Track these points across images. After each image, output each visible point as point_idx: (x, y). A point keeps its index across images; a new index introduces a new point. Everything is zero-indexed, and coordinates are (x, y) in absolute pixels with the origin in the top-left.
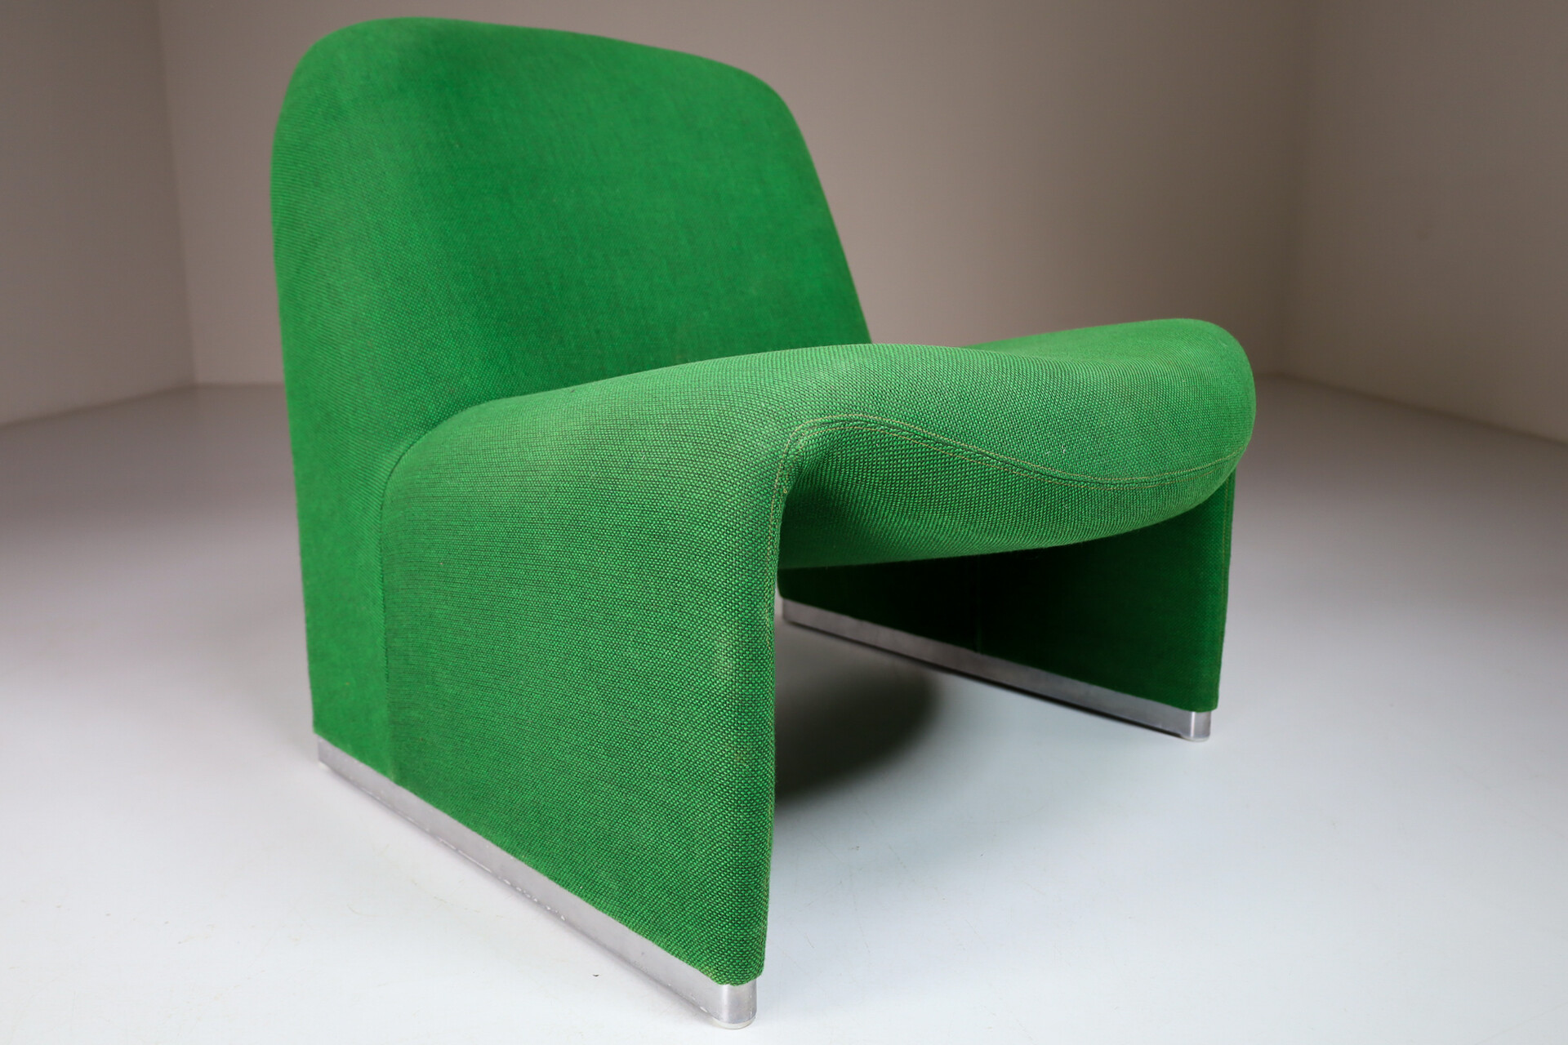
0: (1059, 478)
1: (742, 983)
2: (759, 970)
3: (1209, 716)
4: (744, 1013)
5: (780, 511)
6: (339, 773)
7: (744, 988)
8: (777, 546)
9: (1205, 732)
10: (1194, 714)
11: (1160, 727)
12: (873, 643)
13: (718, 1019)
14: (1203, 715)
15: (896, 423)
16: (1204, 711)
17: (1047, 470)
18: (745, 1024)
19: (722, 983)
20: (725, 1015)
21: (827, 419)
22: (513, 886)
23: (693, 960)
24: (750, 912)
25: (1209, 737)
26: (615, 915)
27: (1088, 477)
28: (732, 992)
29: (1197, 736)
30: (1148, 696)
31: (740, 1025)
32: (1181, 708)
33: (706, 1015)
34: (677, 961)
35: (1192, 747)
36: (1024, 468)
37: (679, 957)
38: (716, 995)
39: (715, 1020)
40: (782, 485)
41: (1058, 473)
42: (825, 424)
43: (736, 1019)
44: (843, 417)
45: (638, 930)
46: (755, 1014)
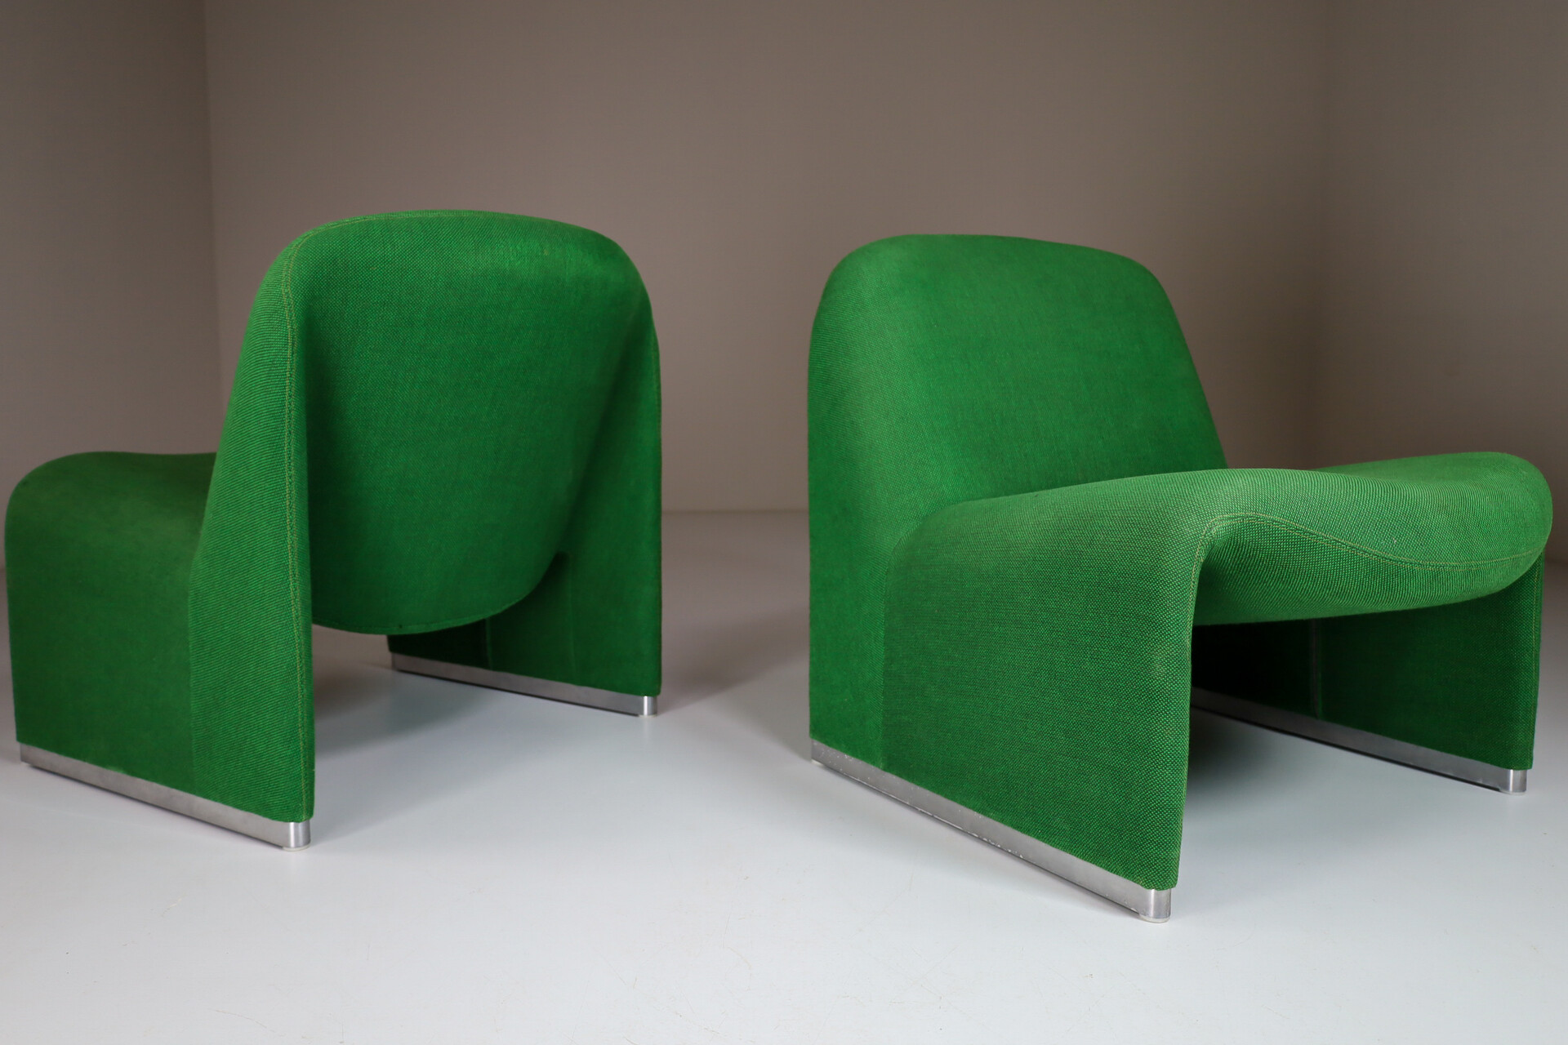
0: (1390, 560)
1: (1163, 889)
2: (1174, 884)
3: (1525, 774)
4: (1164, 912)
5: (1198, 573)
6: (830, 767)
7: (1164, 893)
9: (1522, 787)
10: (1512, 771)
11: (1481, 782)
13: (1145, 915)
14: (1519, 773)
15: (1277, 519)
16: (1521, 769)
17: (1382, 554)
18: (1163, 921)
19: (1150, 888)
20: (1152, 912)
21: (1231, 515)
22: (980, 839)
23: (1128, 874)
24: (1169, 840)
25: (1526, 792)
26: (1065, 849)
27: (1413, 560)
28: (1155, 894)
29: (1515, 790)
30: (1470, 756)
31: (1160, 920)
32: (1499, 766)
33: (1135, 914)
34: (1115, 876)
35: (1511, 799)
36: (1365, 552)
37: (1117, 872)
38: (1146, 899)
39: (1142, 916)
40: (1200, 556)
41: (1390, 556)
42: (1230, 518)
43: (1158, 916)
44: (1242, 514)
45: (1084, 857)
46: (1170, 915)
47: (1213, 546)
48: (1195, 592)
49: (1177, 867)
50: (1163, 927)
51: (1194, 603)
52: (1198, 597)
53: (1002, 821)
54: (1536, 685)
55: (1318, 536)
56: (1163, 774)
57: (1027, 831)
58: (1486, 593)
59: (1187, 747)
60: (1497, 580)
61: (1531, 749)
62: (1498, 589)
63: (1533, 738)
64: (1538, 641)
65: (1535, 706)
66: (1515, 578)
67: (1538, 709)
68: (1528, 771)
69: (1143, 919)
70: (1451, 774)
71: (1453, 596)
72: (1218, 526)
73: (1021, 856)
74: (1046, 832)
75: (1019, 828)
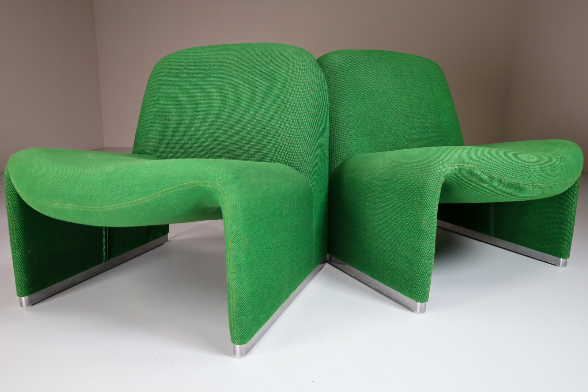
0: (516, 183)
1: (423, 302)
2: (427, 300)
3: (566, 260)
4: (423, 310)
5: (441, 186)
7: (423, 304)
8: (439, 195)
9: (565, 265)
10: (562, 259)
11: (550, 262)
12: (457, 232)
13: (416, 311)
14: (564, 260)
15: (472, 166)
16: (565, 258)
17: (513, 181)
18: (423, 313)
19: (418, 302)
20: (418, 310)
21: (455, 165)
23: (411, 296)
24: (426, 285)
25: (567, 266)
26: (389, 286)
27: (524, 183)
28: (420, 304)
29: (562, 266)
30: (546, 253)
31: (421, 314)
32: (557, 257)
33: (412, 311)
34: (406, 297)
35: (560, 269)
36: (506, 180)
37: (406, 295)
38: (416, 306)
40: (442, 180)
41: (516, 181)
42: (454, 166)
43: (421, 312)
44: (459, 164)
45: (395, 289)
46: (425, 312)
47: (447, 176)
48: (440, 194)
49: (428, 295)
50: (422, 316)
51: (439, 198)
52: (440, 196)
53: (367, 274)
54: (573, 228)
55: (488, 173)
56: (424, 261)
57: (376, 278)
58: (553, 195)
59: (434, 251)
60: (558, 190)
61: (569, 251)
62: (558, 194)
63: (570, 247)
64: (575, 211)
65: (572, 235)
66: (565, 190)
67: (573, 237)
68: (568, 259)
69: (415, 313)
70: (539, 259)
71: (540, 196)
72: (450, 169)
73: (373, 287)
74: (382, 279)
75: (373, 277)
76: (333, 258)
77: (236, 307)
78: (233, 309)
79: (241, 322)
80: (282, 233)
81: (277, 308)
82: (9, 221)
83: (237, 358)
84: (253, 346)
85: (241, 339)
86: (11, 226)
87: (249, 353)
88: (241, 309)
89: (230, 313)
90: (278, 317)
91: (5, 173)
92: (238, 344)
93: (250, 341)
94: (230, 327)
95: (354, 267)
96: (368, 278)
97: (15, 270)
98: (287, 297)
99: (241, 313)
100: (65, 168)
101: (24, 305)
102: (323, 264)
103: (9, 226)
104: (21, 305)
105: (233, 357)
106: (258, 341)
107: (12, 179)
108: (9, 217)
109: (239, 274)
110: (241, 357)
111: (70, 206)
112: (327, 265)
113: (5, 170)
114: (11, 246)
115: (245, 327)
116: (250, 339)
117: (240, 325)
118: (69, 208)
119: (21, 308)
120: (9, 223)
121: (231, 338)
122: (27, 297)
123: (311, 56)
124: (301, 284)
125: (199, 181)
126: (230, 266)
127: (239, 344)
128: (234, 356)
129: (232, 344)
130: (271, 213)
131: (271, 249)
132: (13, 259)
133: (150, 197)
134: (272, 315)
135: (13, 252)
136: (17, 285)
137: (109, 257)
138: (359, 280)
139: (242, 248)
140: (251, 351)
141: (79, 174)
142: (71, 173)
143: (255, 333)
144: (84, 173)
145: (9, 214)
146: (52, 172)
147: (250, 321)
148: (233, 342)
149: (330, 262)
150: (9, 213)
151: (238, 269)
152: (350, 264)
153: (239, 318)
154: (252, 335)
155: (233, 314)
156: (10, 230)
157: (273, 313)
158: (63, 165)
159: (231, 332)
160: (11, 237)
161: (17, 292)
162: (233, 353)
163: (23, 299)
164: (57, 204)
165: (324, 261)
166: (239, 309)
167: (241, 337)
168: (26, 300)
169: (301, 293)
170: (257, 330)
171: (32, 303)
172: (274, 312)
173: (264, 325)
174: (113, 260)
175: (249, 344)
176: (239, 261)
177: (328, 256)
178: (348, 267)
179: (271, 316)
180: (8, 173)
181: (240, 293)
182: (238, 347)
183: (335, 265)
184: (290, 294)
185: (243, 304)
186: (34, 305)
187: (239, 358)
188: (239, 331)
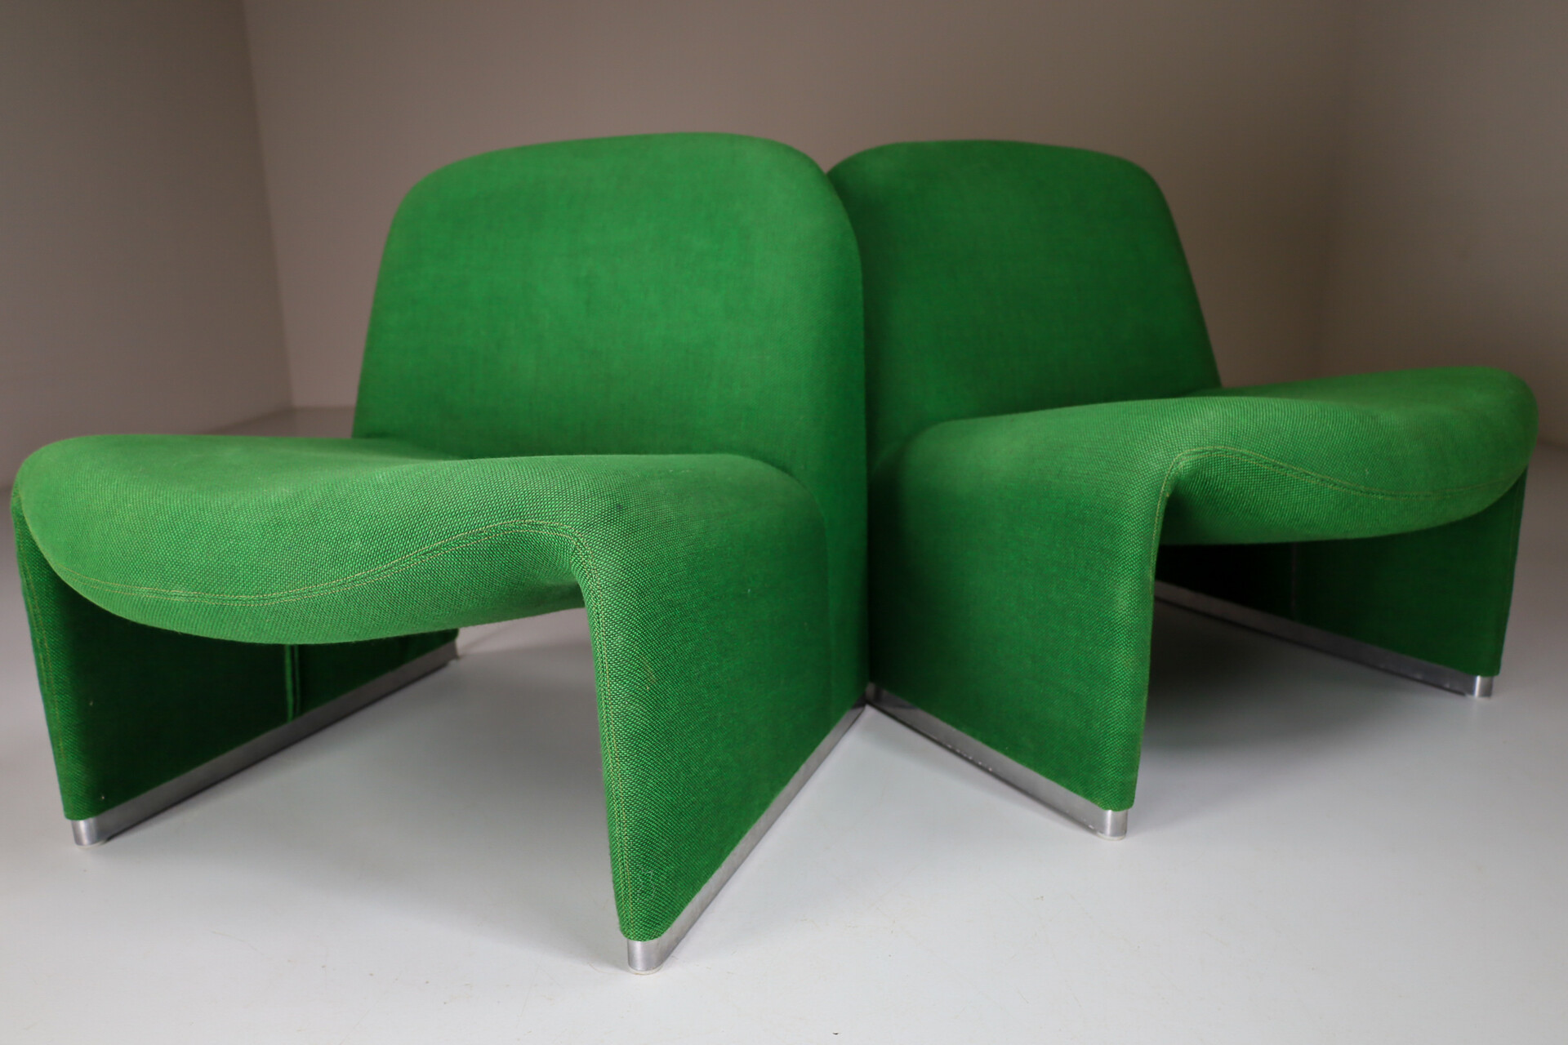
0: (1361, 492)
1: (1120, 810)
2: (1131, 805)
3: (1492, 680)
4: (1121, 830)
5: (1163, 508)
7: (1121, 813)
8: (1160, 530)
9: (1488, 691)
10: (1479, 677)
11: (1448, 687)
13: (1102, 832)
14: (1486, 679)
15: (1245, 451)
16: (1488, 675)
17: (1353, 487)
18: (1120, 838)
19: (1107, 809)
20: (1108, 830)
21: (1198, 449)
23: (1088, 794)
24: (1127, 765)
25: (1492, 697)
26: (1030, 766)
27: (1383, 491)
28: (1113, 814)
29: (1480, 695)
30: (1439, 662)
31: (1116, 838)
32: (1466, 672)
33: (1093, 831)
34: (1075, 795)
35: (1476, 703)
36: (1335, 485)
37: (1076, 792)
38: (1103, 818)
39: (1100, 834)
40: (1167, 490)
41: (1362, 488)
42: (1197, 453)
43: (1114, 834)
44: (1211, 448)
45: (1047, 775)
46: (1126, 832)
47: (1179, 480)
48: (1160, 526)
49: (1134, 790)
50: (1119, 843)
51: (1157, 536)
53: (974, 735)
55: (1287, 469)
56: (1122, 703)
57: (996, 747)
61: (1500, 658)
63: (1503, 645)
69: (1098, 836)
70: (1420, 679)
72: (1183, 461)
73: (990, 769)
74: (1014, 750)
75: (988, 743)
76: (885, 693)
77: (629, 845)
78: (622, 851)
79: (643, 884)
80: (748, 643)
81: (740, 837)
82: (32, 627)
83: (637, 974)
84: (678, 940)
85: (646, 926)
86: (38, 640)
87: (669, 960)
88: (642, 850)
89: (614, 860)
90: (743, 859)
91: (14, 502)
92: (638, 940)
93: (669, 929)
94: (617, 895)
95: (937, 716)
96: (976, 746)
97: (54, 753)
98: (764, 806)
99: (645, 859)
100: (162, 492)
101: (85, 840)
102: (859, 710)
103: (34, 640)
104: (78, 841)
105: (628, 971)
106: (690, 927)
107: (28, 520)
108: (30, 618)
109: (634, 760)
110: (648, 972)
111: (179, 595)
112: (870, 712)
113: (13, 494)
114: (42, 690)
115: (656, 895)
116: (670, 923)
117: (643, 892)
118: (177, 599)
119: (77, 848)
120: (32, 632)
121: (620, 923)
122: (91, 820)
123: (812, 164)
124: (803, 768)
125: (518, 521)
126: (609, 739)
127: (641, 938)
128: (630, 968)
129: (624, 939)
130: (716, 594)
131: (718, 687)
132: (50, 724)
133: (391, 568)
134: (726, 857)
135: (47, 708)
136: (63, 792)
137: (303, 706)
138: (953, 751)
139: (640, 691)
140: (673, 954)
141: (200, 509)
142: (177, 506)
143: (683, 907)
144: (212, 505)
145: (31, 610)
146: (129, 505)
147: (668, 877)
148: (627, 935)
149: (877, 703)
150: (31, 606)
151: (632, 747)
152: (929, 709)
153: (638, 872)
154: (676, 913)
155: (623, 864)
156: (36, 650)
157: (728, 852)
158: (158, 486)
159: (619, 908)
160: (39, 669)
161: (66, 809)
162: (627, 961)
163: (82, 825)
164: (144, 589)
165: (862, 702)
166: (637, 851)
167: (646, 922)
168: (89, 828)
169: (803, 789)
170: (688, 900)
171: (105, 835)
172: (732, 848)
173: (705, 885)
174: (316, 713)
175: (667, 936)
176: (633, 727)
177: (870, 689)
178: (921, 716)
179: (724, 860)
180: (19, 502)
181: (638, 808)
182: (638, 946)
183: (890, 710)
184: (773, 796)
185: (648, 836)
186: (110, 838)
187: (643, 973)
188: (641, 907)
